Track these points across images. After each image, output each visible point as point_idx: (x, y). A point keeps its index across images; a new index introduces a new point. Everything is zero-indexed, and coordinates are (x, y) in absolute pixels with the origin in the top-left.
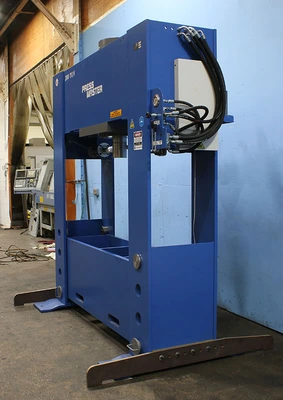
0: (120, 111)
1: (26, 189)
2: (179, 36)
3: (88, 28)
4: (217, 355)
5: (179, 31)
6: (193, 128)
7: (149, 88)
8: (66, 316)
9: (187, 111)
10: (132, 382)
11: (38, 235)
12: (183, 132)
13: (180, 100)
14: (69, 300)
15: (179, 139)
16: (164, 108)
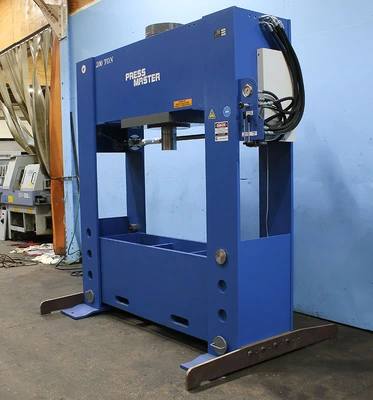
0: (190, 101)
2: (261, 25)
3: (78, 11)
4: (294, 347)
5: (260, 20)
7: (237, 78)
10: (228, 380)
11: (7, 239)
13: (265, 90)
14: (103, 305)
15: (269, 130)
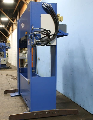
0: (27, 32)
1: (23, 57)
2: (42, 6)
4: (56, 115)
6: (47, 37)
8: (18, 98)
9: (43, 31)
12: (43, 39)
15: (40, 41)
16: (35, 31)
